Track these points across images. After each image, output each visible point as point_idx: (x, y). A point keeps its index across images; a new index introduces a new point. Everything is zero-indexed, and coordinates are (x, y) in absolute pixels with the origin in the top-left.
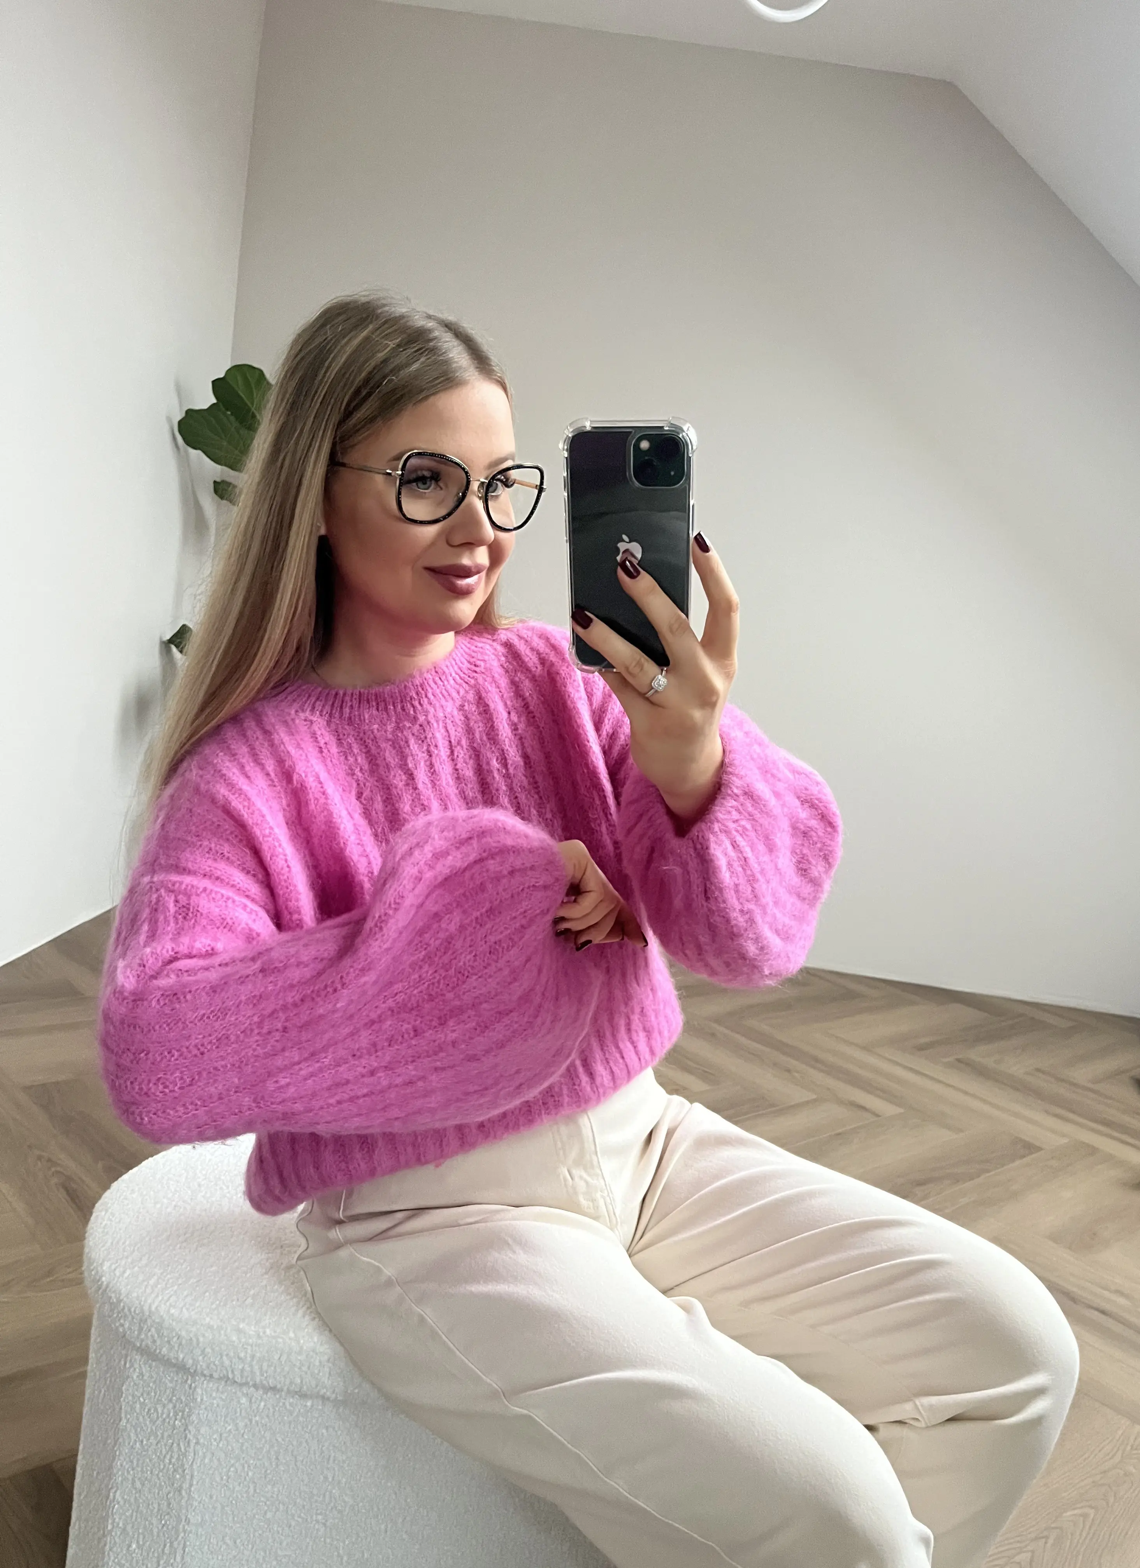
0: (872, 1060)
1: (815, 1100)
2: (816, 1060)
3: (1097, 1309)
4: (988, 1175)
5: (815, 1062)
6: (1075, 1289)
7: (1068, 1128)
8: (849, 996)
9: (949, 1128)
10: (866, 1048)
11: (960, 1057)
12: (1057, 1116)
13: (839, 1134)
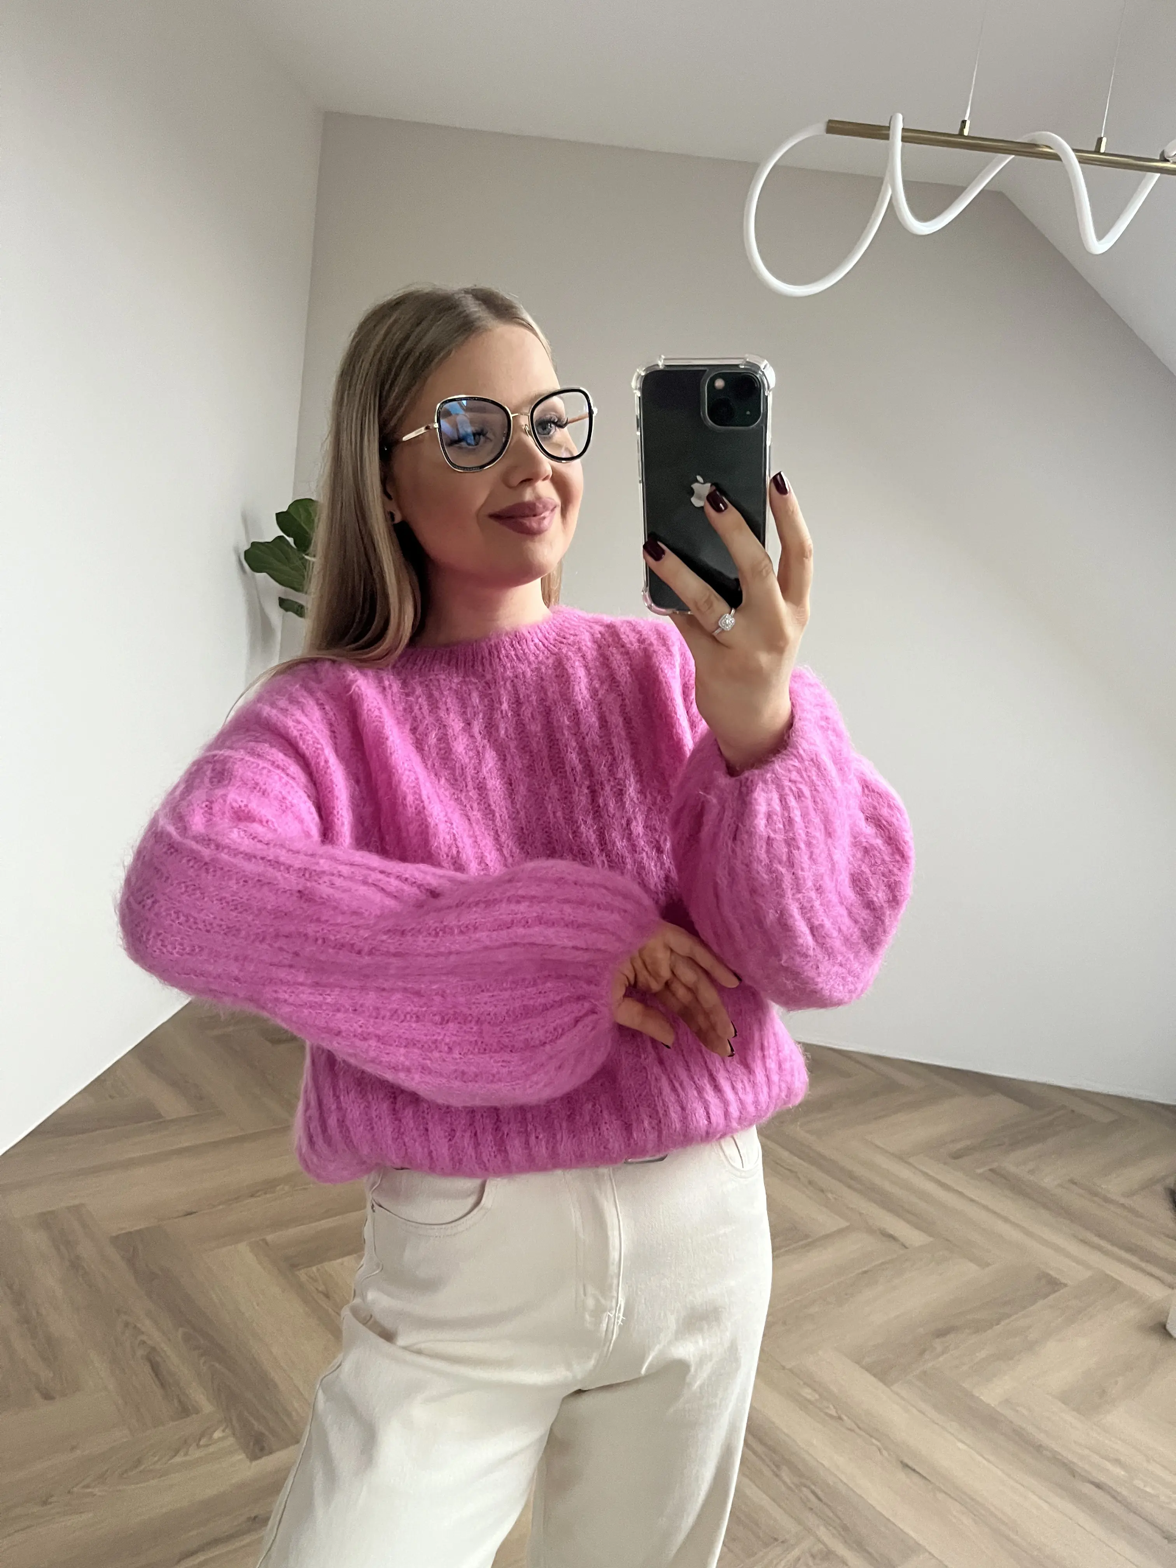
0: (904, 1173)
1: (847, 1228)
2: (852, 1176)
3: (1093, 1483)
4: (1007, 1321)
5: (849, 1178)
6: (1075, 1460)
7: (1096, 1259)
8: (892, 1087)
9: (974, 1259)
10: (901, 1158)
11: (995, 1165)
12: (1084, 1242)
13: (865, 1272)
